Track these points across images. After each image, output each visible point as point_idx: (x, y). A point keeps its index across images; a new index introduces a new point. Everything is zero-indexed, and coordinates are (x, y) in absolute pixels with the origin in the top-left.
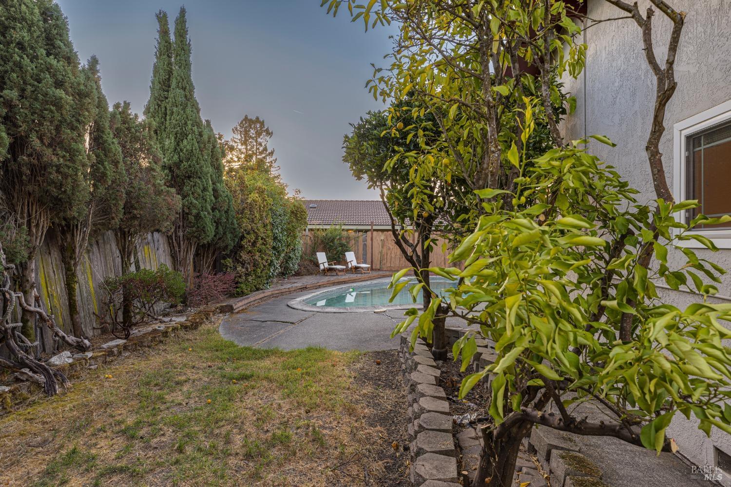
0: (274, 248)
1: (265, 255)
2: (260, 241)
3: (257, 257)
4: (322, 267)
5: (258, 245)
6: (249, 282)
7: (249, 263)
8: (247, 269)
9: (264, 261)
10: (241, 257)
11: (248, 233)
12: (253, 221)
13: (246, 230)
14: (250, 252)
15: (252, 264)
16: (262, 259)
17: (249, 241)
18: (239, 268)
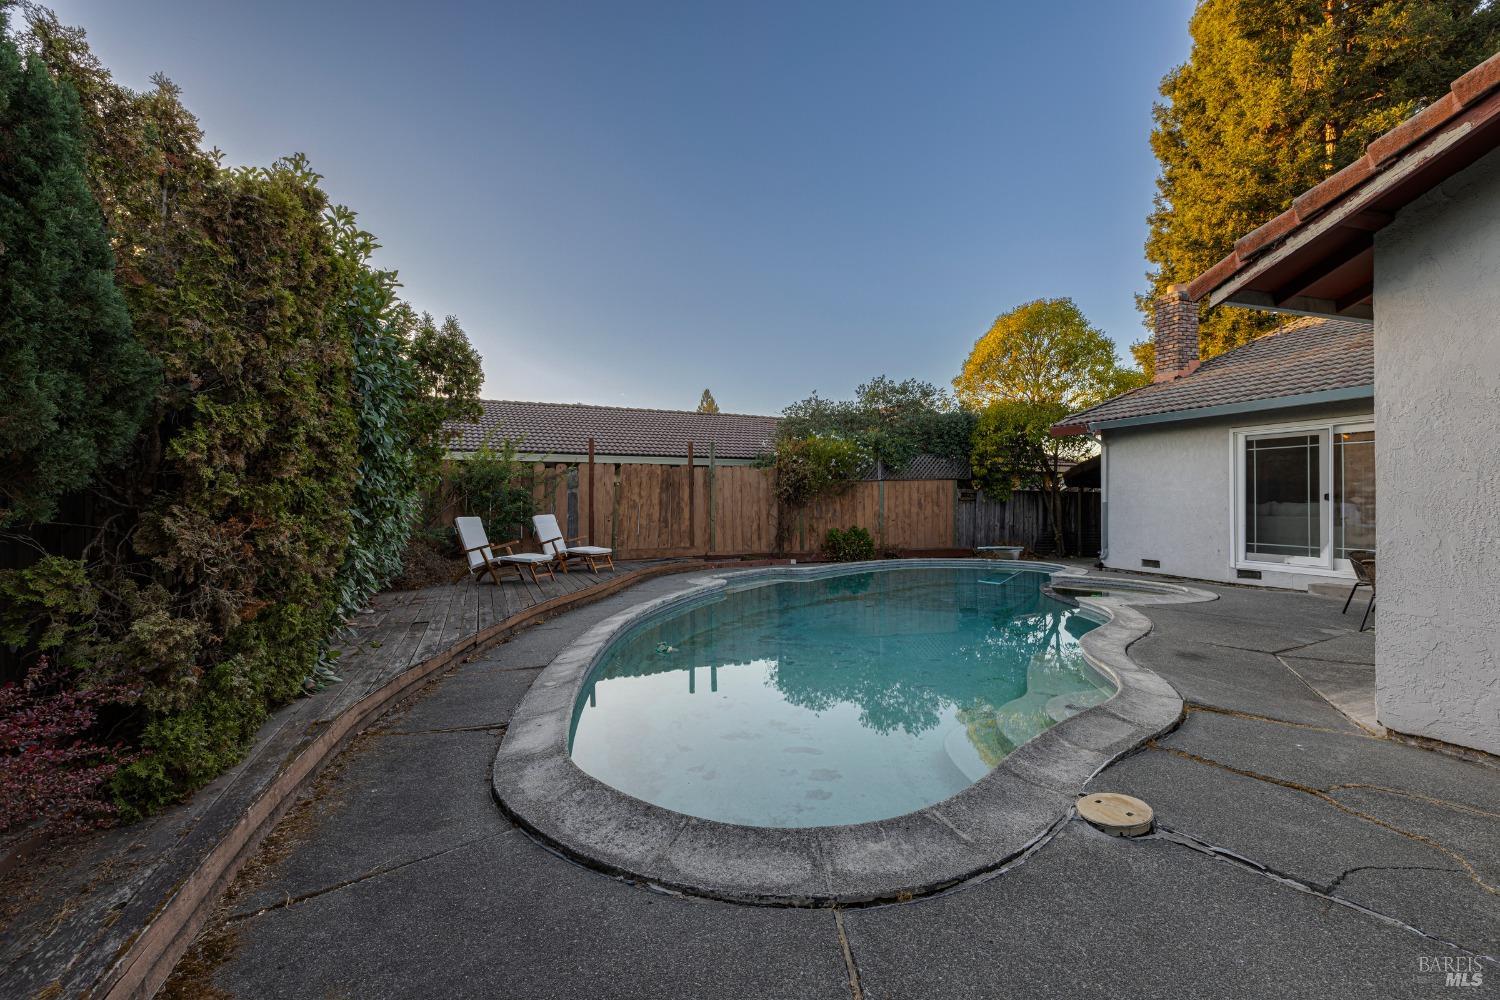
0: (359, 496)
1: (327, 525)
2: (301, 457)
3: (282, 542)
4: (476, 560)
5: (290, 472)
6: (228, 693)
7: (230, 581)
8: (215, 615)
9: (317, 559)
10: (166, 542)
11: (224, 393)
12: (259, 327)
13: (204, 367)
14: (234, 508)
15: (249, 583)
16: (313, 545)
17: (233, 444)
18: (152, 624)
